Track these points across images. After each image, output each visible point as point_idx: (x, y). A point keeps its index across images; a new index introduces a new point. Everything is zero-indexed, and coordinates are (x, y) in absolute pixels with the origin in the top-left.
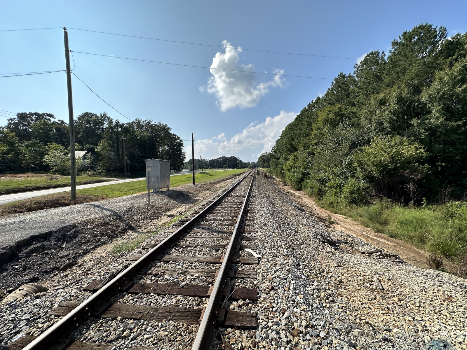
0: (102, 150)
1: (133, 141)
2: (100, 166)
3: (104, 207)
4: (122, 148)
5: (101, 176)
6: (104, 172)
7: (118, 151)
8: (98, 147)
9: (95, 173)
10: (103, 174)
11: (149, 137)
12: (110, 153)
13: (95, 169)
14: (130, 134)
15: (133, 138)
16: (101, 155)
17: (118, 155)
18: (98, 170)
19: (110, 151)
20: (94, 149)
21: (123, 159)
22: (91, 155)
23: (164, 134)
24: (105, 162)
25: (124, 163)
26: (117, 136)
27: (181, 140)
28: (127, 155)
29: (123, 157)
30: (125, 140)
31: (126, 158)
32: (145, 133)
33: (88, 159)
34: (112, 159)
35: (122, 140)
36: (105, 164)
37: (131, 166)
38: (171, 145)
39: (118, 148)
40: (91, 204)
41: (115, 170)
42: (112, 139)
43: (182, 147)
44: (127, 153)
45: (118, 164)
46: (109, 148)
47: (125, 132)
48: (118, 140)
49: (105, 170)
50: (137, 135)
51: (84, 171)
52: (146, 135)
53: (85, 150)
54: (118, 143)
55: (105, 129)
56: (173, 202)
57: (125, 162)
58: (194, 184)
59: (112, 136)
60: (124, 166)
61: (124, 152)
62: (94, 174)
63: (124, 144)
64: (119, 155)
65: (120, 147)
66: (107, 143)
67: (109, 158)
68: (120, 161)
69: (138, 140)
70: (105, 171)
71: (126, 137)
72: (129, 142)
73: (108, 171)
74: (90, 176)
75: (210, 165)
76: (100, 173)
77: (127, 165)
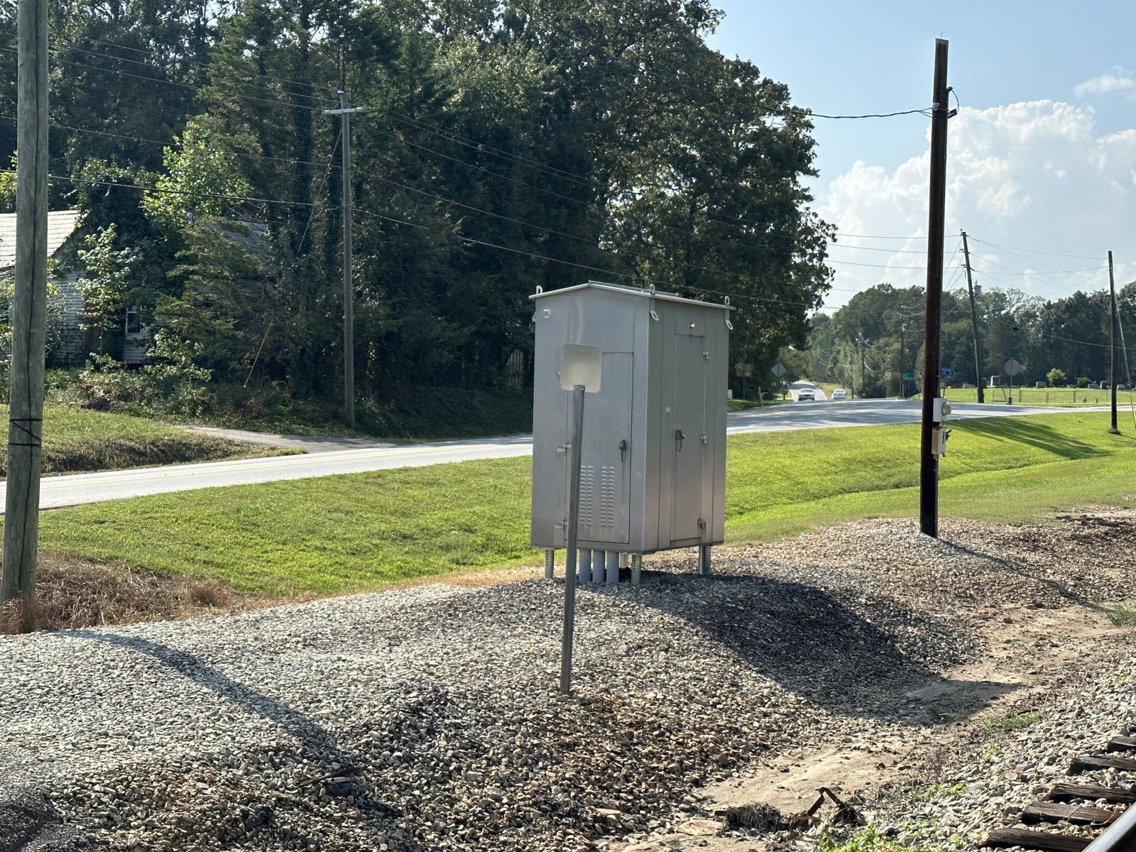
0: (191, 206)
1: (411, 132)
2: (171, 332)
3: (229, 671)
4: (334, 185)
5: (177, 409)
6: (197, 382)
7: (302, 215)
8: (163, 183)
9: (137, 381)
10: (188, 393)
11: (532, 94)
12: (246, 233)
13: (134, 355)
14: (395, 71)
15: (412, 104)
16: (178, 241)
17: (300, 245)
18: (153, 361)
19: (248, 208)
20: (136, 196)
21: (333, 277)
22: (116, 245)
23: (660, 64)
24: (207, 304)
25: (339, 310)
26: (300, 91)
27: (797, 118)
28: (362, 248)
29: (331, 261)
30: (355, 120)
31: (354, 267)
32: (505, 62)
33: (91, 275)
34: (257, 277)
35: (336, 120)
36: (206, 313)
37: (389, 340)
38: (709, 160)
39: (302, 190)
40: (136, 643)
41: (272, 369)
42: (263, 111)
43: (803, 180)
44: (367, 228)
45: (299, 321)
46: (239, 189)
47: (361, 55)
48: (303, 118)
49: (200, 362)
50: (446, 75)
51: (66, 365)
52: (515, 76)
53: (73, 201)
54: (305, 145)
55: (216, 34)
56: (756, 684)
57: (351, 302)
58: (929, 525)
59: (263, 94)
60: (339, 332)
61: (347, 223)
62: (126, 396)
63: (349, 153)
64: (307, 248)
65: (317, 180)
66: (230, 146)
67: (235, 268)
68: (313, 293)
69: (449, 120)
70: (204, 374)
71: (365, 98)
72: (381, 139)
73: (221, 370)
74: (101, 405)
75: (1055, 347)
76: (168, 387)
77: (359, 327)
